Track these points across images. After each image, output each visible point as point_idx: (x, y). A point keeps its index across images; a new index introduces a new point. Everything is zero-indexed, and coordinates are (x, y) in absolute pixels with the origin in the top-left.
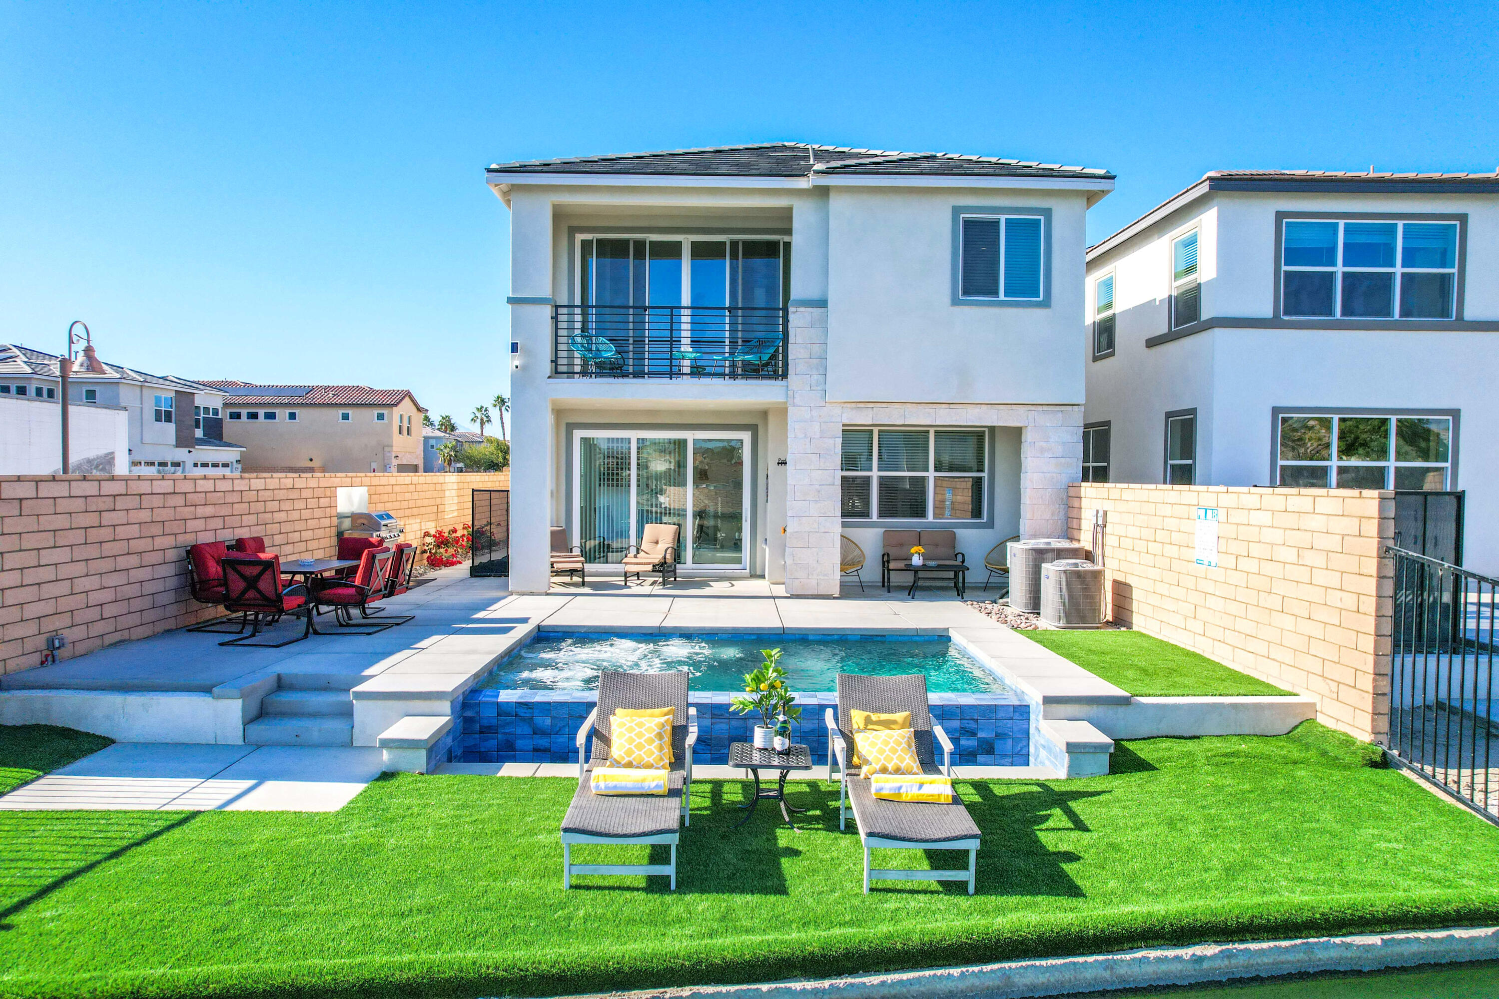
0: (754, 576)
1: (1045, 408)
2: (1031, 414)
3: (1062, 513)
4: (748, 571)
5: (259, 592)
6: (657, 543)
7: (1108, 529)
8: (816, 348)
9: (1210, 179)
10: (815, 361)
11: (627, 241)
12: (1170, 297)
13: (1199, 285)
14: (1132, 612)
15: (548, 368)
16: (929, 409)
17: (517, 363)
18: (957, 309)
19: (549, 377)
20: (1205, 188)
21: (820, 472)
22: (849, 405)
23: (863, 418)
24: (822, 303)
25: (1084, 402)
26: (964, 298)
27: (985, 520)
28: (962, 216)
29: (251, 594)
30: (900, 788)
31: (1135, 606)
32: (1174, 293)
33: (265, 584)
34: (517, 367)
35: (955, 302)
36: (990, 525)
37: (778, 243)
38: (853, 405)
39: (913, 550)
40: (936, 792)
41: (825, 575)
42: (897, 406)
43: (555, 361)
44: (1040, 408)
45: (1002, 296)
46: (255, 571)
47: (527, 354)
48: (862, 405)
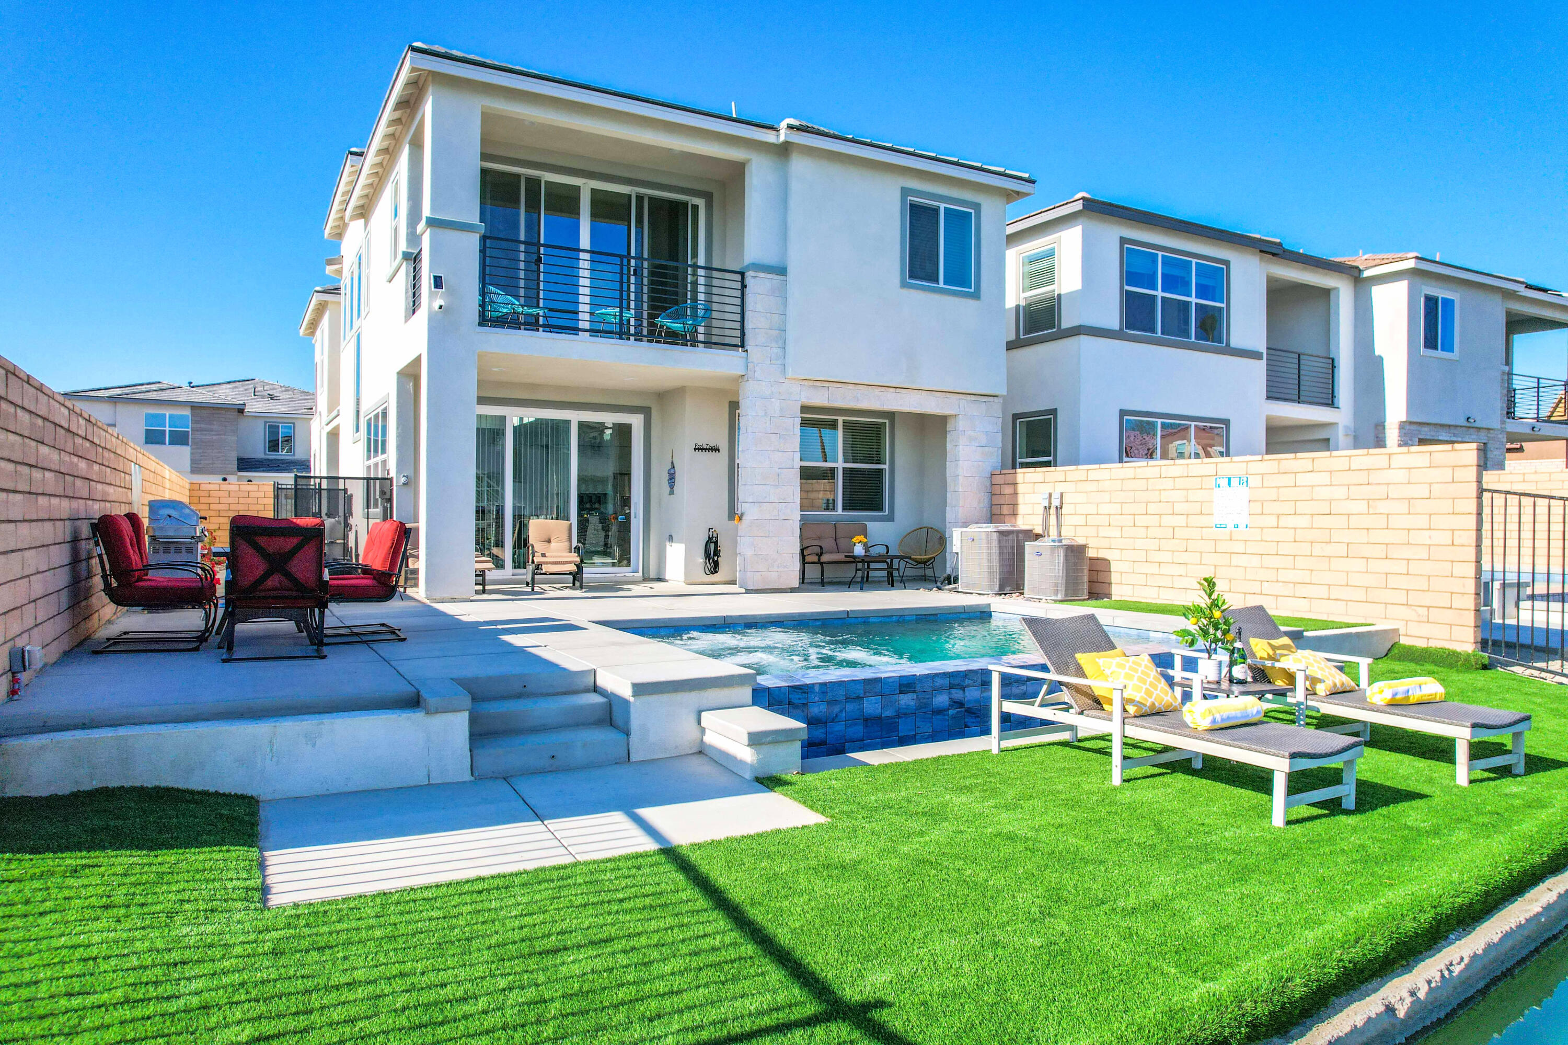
0: (646, 579)
1: (973, 398)
2: (962, 403)
3: (986, 501)
4: (640, 574)
6: (549, 541)
8: (775, 319)
9: (1083, 198)
10: (775, 333)
11: (518, 176)
12: (1018, 307)
13: (1059, 296)
14: (1110, 584)
15: (477, 314)
16: (877, 392)
17: (440, 302)
18: (905, 292)
19: (477, 324)
20: (1079, 206)
21: (780, 453)
22: (806, 383)
23: (820, 399)
24: (781, 271)
25: (1005, 393)
26: (911, 281)
27: (887, 513)
28: (909, 198)
31: (1115, 578)
32: (1022, 303)
33: (300, 567)
34: (441, 307)
35: (904, 285)
36: (890, 518)
37: (686, 204)
38: (811, 383)
39: (854, 540)
41: (785, 567)
42: (851, 387)
43: (482, 306)
44: (969, 398)
45: (941, 284)
47: (452, 293)
48: (818, 384)
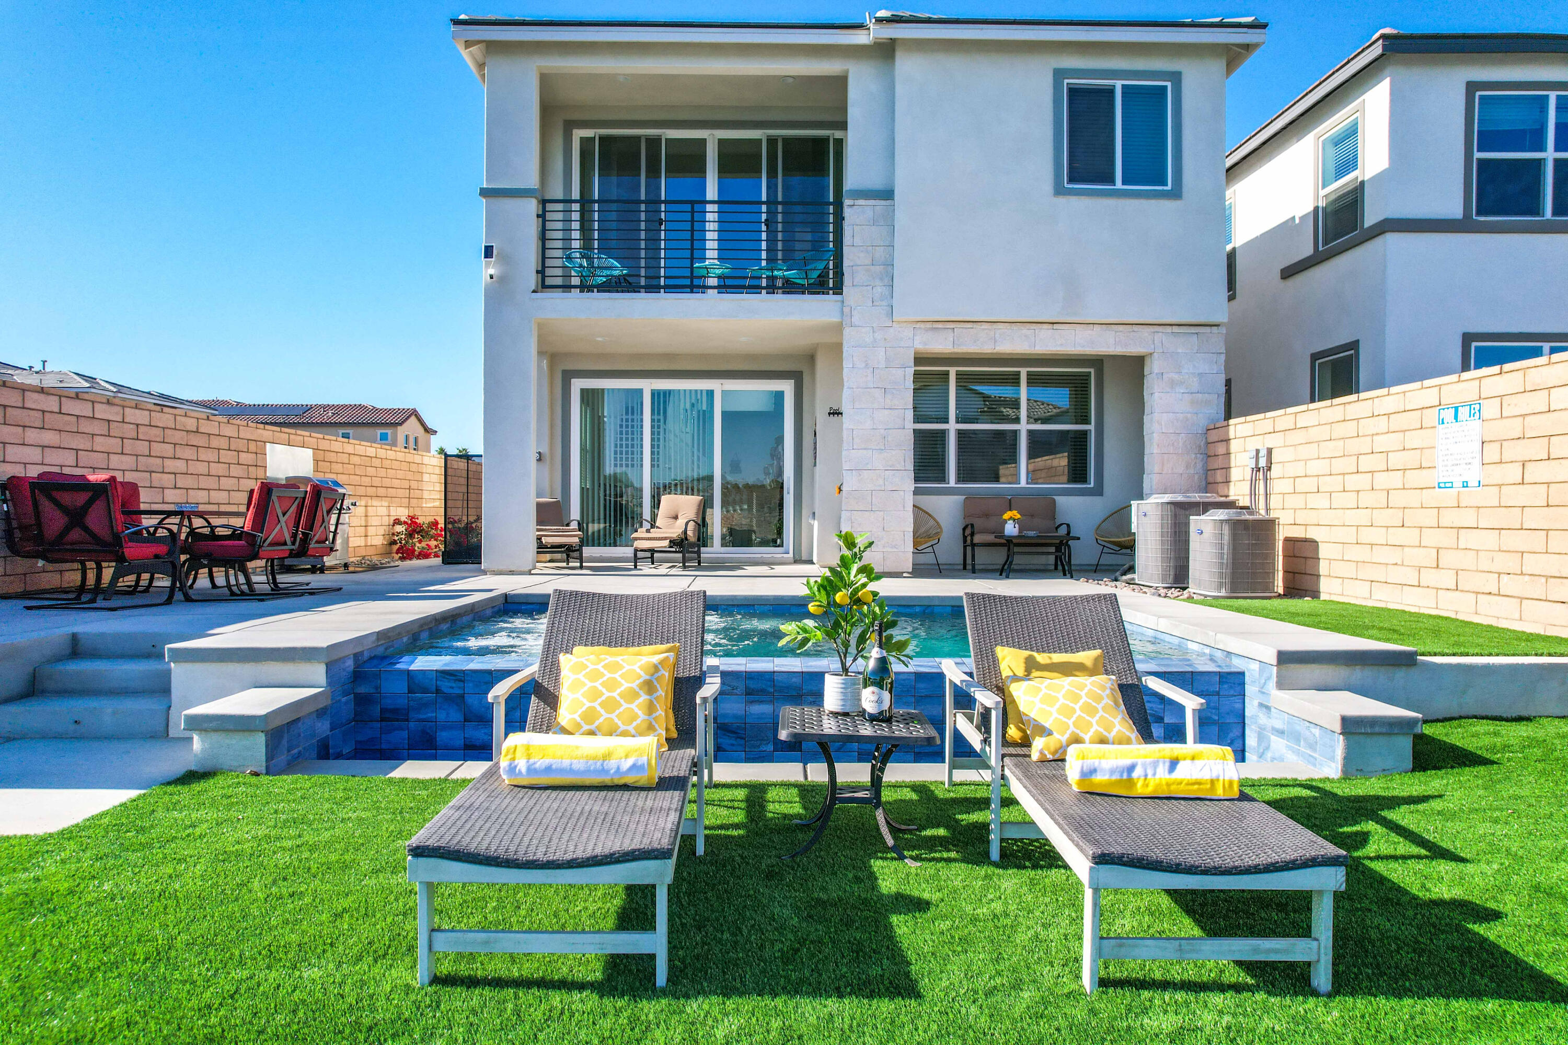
0: (797, 561)
1: (1176, 329)
2: (1157, 337)
3: (1200, 465)
4: (791, 555)
5: (86, 529)
6: (676, 518)
7: (1275, 471)
8: (880, 253)
9: (1384, 36)
10: (879, 269)
11: (638, 138)
12: (1316, 209)
13: (1362, 183)
14: (1318, 576)
15: (532, 280)
16: (1025, 330)
17: (491, 271)
18: (1062, 200)
19: (534, 291)
20: (1381, 47)
21: (886, 412)
22: (922, 325)
23: (941, 344)
24: (887, 194)
25: (1226, 320)
26: (1070, 186)
27: (1092, 485)
28: (1066, 81)
29: (76, 534)
30: (1131, 768)
31: (1323, 568)
32: (1322, 204)
33: (95, 519)
34: (491, 277)
35: (1059, 190)
36: (1098, 491)
37: (826, 140)
38: (929, 325)
39: (1006, 516)
40: (1206, 775)
41: (894, 547)
42: (985, 326)
43: (541, 272)
44: (1169, 329)
45: (1119, 184)
46: (81, 499)
47: (506, 259)
48: (940, 325)
